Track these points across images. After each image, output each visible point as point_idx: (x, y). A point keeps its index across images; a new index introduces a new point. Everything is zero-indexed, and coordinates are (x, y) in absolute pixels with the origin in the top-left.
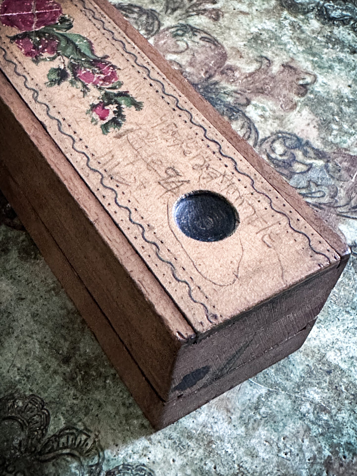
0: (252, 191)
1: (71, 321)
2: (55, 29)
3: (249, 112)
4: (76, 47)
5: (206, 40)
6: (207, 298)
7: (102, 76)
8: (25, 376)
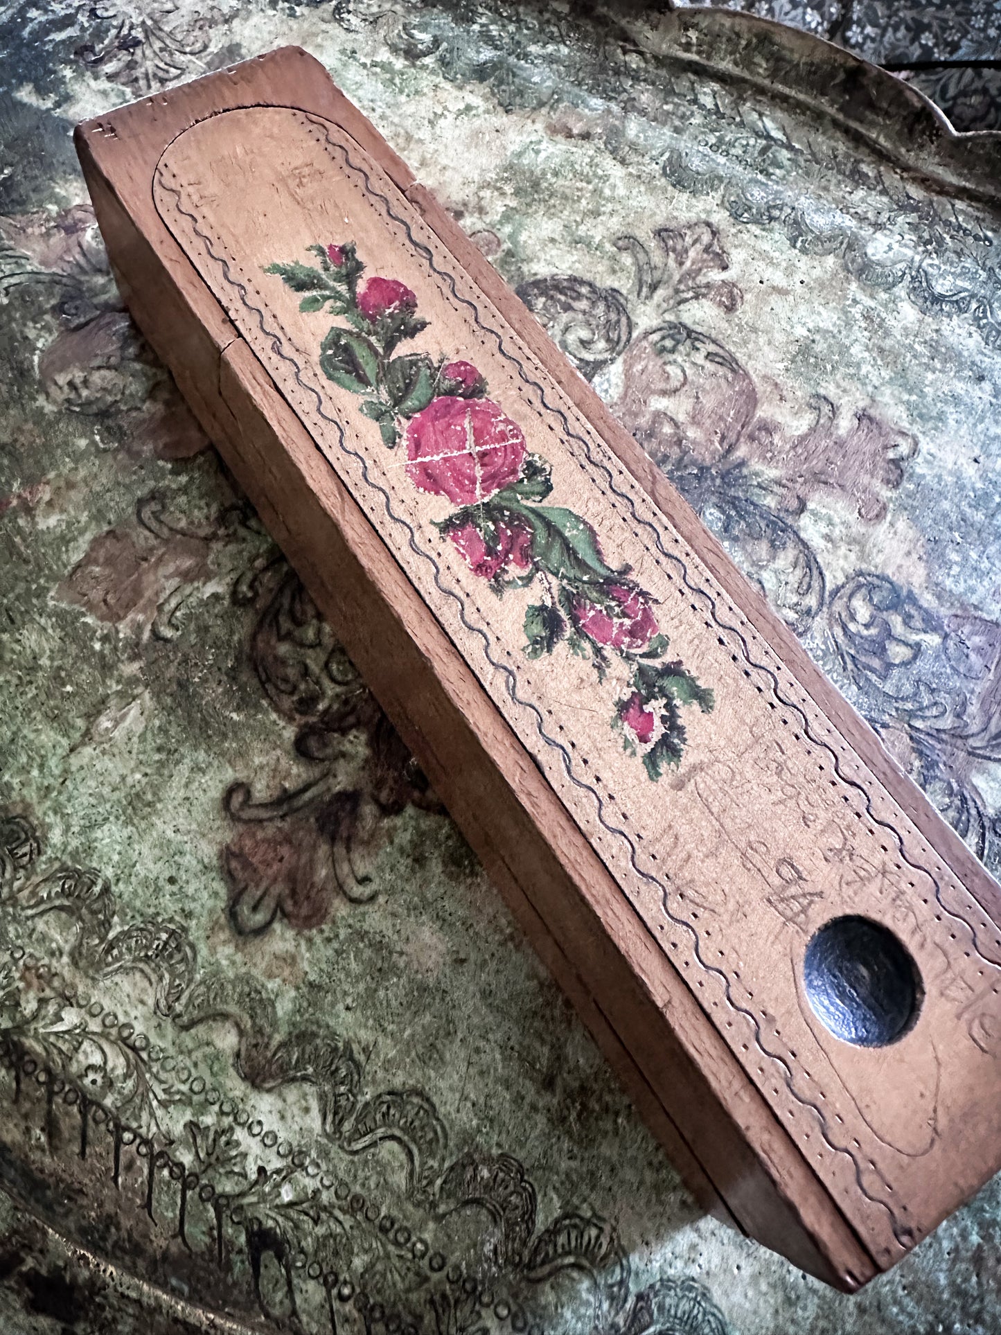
8: (486, 1117)
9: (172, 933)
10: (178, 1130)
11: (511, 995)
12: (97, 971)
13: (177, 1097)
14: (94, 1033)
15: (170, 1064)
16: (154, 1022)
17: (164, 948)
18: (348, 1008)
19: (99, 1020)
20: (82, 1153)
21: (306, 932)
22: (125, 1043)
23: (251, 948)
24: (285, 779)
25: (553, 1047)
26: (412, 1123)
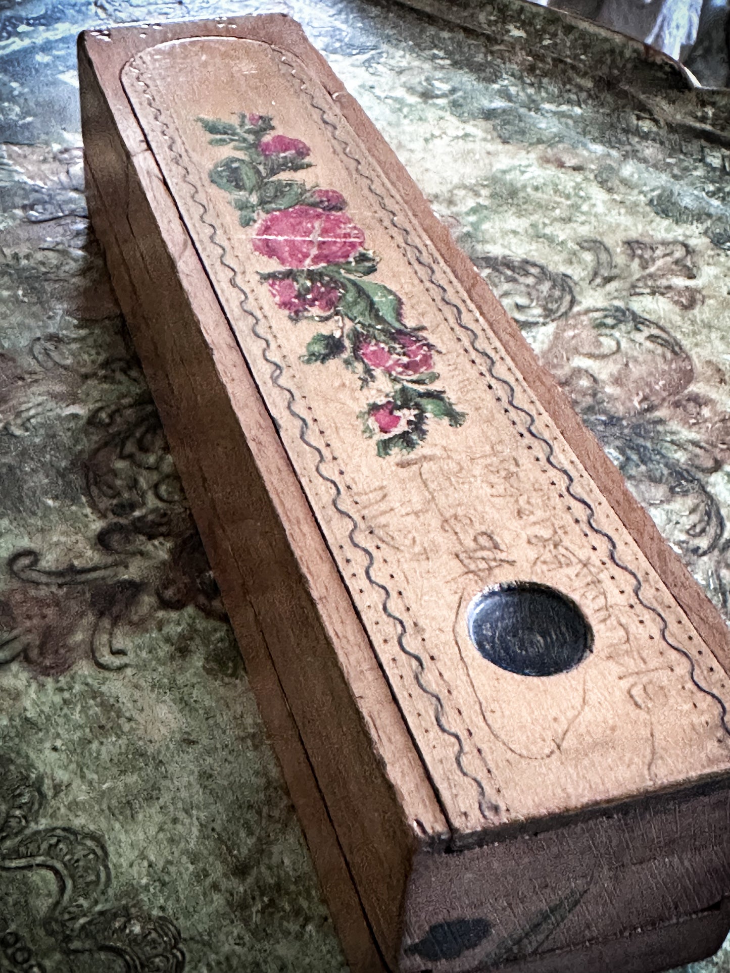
0: (633, 600)
1: (269, 802)
2: (342, 271)
3: (713, 486)
4: (372, 304)
5: (660, 341)
6: (489, 771)
7: (405, 360)
8: (159, 880)
11: (231, 784)
18: (55, 749)
21: (41, 678)
24: (76, 557)
25: (259, 839)
26: (77, 861)
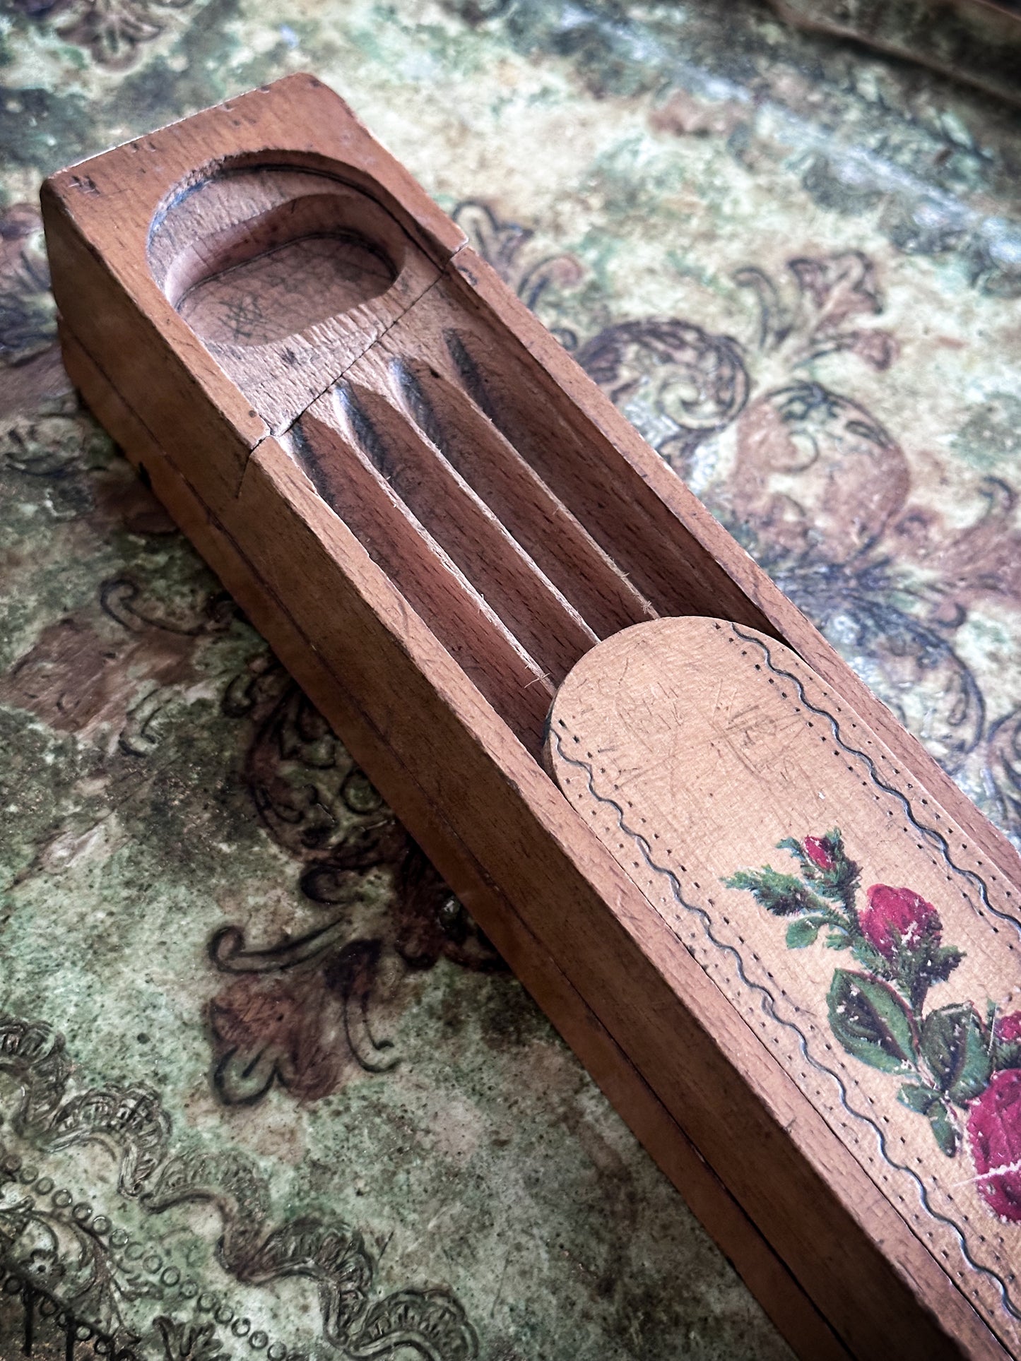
1: (608, 1197)
3: (963, 646)
5: (862, 430)
8: (527, 1324)
9: (141, 1100)
10: (146, 1325)
11: (561, 1185)
12: (47, 1142)
13: (145, 1289)
14: (42, 1213)
15: (136, 1251)
16: (117, 1203)
17: (131, 1116)
18: (359, 1193)
19: (47, 1199)
20: (27, 1350)
21: (311, 1105)
22: (81, 1225)
23: (239, 1120)
24: (287, 923)
25: (612, 1246)
26: (435, 1327)
